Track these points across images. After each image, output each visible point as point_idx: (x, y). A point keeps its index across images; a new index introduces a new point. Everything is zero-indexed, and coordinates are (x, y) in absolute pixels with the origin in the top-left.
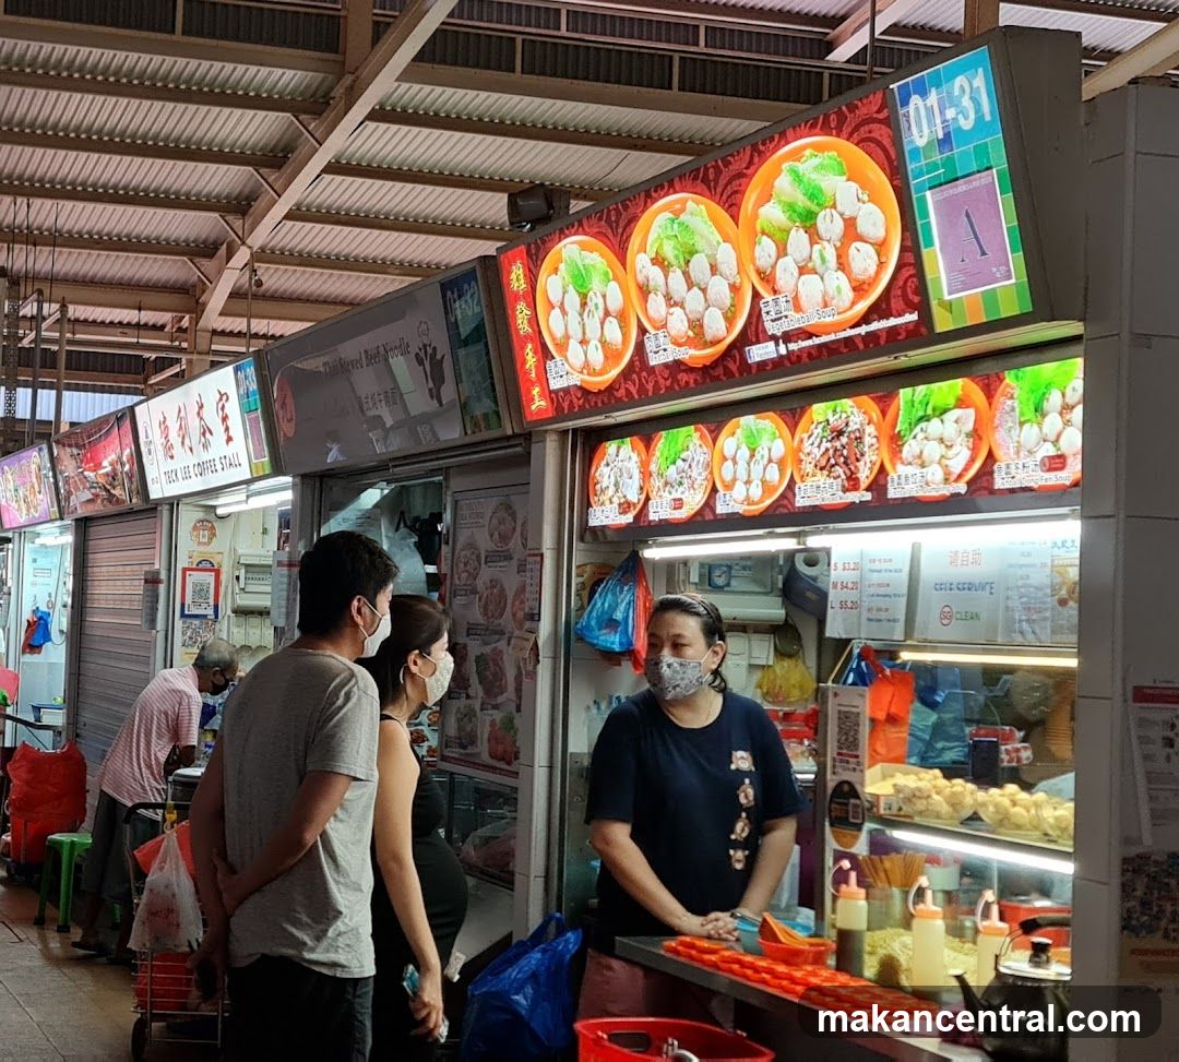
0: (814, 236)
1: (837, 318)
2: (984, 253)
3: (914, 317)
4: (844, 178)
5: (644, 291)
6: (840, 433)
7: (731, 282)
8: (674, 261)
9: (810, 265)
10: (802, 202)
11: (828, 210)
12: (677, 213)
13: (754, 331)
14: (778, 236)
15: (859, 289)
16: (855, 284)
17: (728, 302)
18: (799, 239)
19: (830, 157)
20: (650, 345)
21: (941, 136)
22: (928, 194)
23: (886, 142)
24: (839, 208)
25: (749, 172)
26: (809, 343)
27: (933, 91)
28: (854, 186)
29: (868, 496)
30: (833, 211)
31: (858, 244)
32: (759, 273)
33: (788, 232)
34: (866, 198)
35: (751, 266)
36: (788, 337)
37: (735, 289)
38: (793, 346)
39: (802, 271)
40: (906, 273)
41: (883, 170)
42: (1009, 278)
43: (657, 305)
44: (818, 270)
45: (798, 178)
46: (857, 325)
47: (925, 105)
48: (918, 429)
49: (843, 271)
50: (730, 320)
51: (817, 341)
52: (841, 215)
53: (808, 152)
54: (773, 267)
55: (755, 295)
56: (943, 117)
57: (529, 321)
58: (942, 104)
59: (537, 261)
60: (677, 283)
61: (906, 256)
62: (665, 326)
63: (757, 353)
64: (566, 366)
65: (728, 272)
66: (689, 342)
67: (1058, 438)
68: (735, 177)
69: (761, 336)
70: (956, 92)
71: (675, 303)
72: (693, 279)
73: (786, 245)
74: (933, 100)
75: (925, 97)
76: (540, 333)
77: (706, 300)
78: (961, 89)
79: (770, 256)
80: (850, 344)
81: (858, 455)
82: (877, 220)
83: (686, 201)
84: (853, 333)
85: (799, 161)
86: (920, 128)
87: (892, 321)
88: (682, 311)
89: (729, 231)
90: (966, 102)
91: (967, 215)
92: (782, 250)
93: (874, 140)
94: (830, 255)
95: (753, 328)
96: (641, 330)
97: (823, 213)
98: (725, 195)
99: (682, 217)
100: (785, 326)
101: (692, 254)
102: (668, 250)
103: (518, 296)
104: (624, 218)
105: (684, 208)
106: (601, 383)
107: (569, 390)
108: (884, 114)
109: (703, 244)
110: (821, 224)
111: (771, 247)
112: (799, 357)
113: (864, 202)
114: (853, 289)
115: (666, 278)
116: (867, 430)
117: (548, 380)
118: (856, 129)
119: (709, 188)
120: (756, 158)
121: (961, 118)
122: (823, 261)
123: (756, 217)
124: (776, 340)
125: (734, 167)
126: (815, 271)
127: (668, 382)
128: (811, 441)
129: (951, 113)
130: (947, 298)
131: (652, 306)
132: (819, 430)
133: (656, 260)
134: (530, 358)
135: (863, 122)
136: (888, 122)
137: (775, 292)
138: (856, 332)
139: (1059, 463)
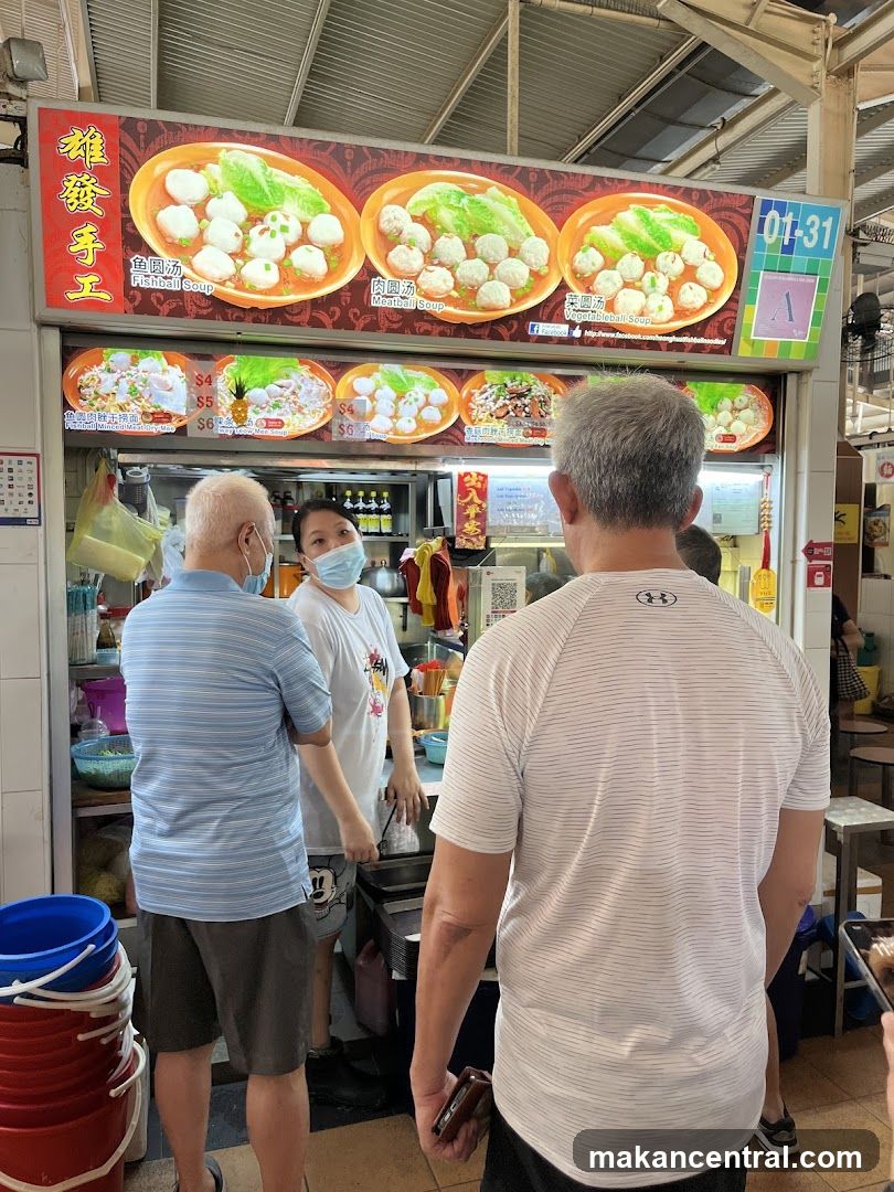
0: (650, 264)
1: (649, 325)
2: (791, 319)
3: (723, 342)
4: (697, 238)
5: (387, 241)
7: (535, 268)
8: (452, 228)
9: (638, 284)
10: (646, 239)
11: (672, 253)
12: (472, 192)
13: (551, 309)
14: (610, 253)
15: (680, 313)
16: (676, 308)
17: (523, 283)
18: (632, 265)
19: (681, 218)
20: (376, 288)
21: (786, 243)
22: (762, 272)
23: (743, 230)
24: (684, 255)
25: (586, 194)
26: (612, 335)
27: (791, 214)
28: (703, 247)
30: (677, 256)
31: (692, 284)
32: (574, 272)
33: (622, 254)
34: (712, 257)
35: (567, 266)
36: (586, 326)
37: (535, 274)
38: (590, 334)
39: (626, 285)
40: (727, 314)
41: (734, 246)
42: (804, 338)
43: (408, 257)
44: (645, 289)
46: (669, 335)
47: (781, 221)
49: (671, 297)
50: (518, 297)
51: (619, 336)
52: (684, 261)
53: (662, 206)
54: (595, 274)
55: (563, 287)
56: (792, 233)
57: (100, 201)
58: (794, 225)
59: (147, 143)
60: (451, 247)
61: (732, 305)
62: (416, 278)
63: (543, 329)
64: (185, 270)
65: (533, 260)
66: (448, 300)
67: (729, 425)
68: (567, 192)
69: (555, 317)
70: (808, 223)
71: (441, 264)
72: (479, 252)
73: (616, 263)
74: (788, 219)
75: (782, 215)
76: (128, 221)
77: (491, 272)
78: (813, 223)
79: (593, 264)
80: (653, 345)
81: (543, 413)
82: (716, 275)
83: (491, 186)
84: (661, 338)
85: (651, 208)
86: (771, 232)
87: (702, 341)
88: (449, 273)
89: (546, 229)
90: (814, 231)
91: (787, 295)
92: (610, 264)
93: (732, 224)
94: (663, 284)
95: (547, 310)
96: (369, 272)
97: (666, 253)
98: (549, 201)
99: (478, 197)
100: (589, 318)
101: (485, 231)
102: (446, 216)
103: (78, 167)
104: (371, 163)
105: (483, 189)
106: (261, 302)
107: (180, 294)
108: (747, 211)
109: (506, 229)
110: (660, 258)
111: (599, 260)
112: (593, 343)
113: (709, 259)
114: (676, 312)
115: (434, 239)
116: (554, 397)
117: (128, 275)
118: (718, 210)
119: (528, 188)
120: (598, 188)
121: (806, 238)
122: (653, 284)
123: (587, 231)
124: (572, 325)
125: (567, 184)
126: (640, 289)
127: (395, 326)
128: (484, 396)
129: (799, 233)
130: (752, 338)
131: (399, 256)
132: (495, 389)
133: (421, 220)
134: (86, 242)
135: (726, 209)
136: (749, 218)
137: (588, 291)
138: (664, 339)
139: (730, 438)
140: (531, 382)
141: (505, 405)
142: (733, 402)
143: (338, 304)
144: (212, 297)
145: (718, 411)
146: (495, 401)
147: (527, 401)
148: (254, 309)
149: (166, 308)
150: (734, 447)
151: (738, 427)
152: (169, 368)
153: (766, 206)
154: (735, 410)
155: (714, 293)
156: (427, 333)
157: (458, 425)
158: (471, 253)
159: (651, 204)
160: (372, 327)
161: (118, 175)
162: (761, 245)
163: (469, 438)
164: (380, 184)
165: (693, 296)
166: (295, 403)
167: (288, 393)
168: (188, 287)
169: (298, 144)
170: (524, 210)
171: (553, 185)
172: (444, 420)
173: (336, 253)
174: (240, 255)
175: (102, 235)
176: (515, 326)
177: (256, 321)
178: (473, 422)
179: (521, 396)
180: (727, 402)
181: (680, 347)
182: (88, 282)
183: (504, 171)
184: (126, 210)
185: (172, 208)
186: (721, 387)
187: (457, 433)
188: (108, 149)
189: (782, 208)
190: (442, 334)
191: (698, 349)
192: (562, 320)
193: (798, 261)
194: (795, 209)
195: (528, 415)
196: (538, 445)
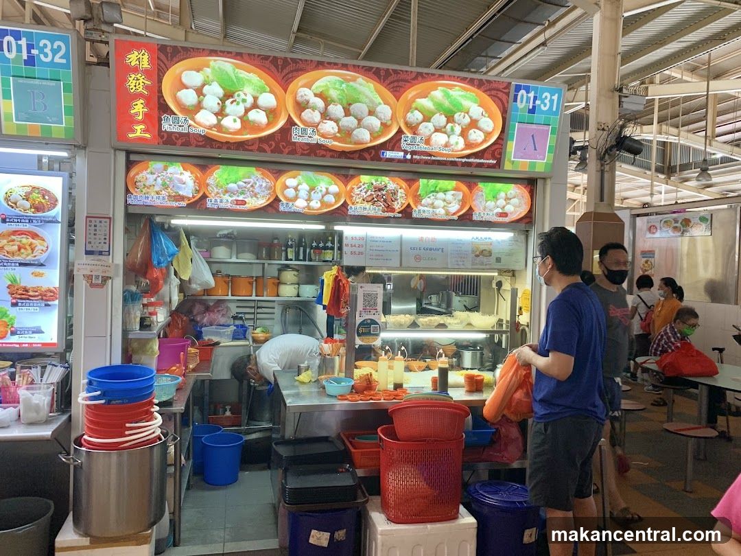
0: (450, 119)
1: (450, 152)
2: (535, 149)
3: (495, 162)
4: (477, 105)
7: (384, 121)
8: (337, 100)
9: (443, 130)
10: (447, 105)
11: (463, 113)
12: (348, 81)
13: (394, 143)
14: (426, 114)
15: (468, 145)
16: (467, 143)
17: (377, 129)
18: (440, 120)
19: (468, 94)
20: (295, 131)
21: (531, 107)
22: (517, 124)
23: (505, 102)
24: (470, 114)
25: (413, 82)
26: (429, 158)
27: (533, 92)
28: (481, 110)
29: (400, 215)
30: (466, 115)
31: (476, 130)
32: (406, 124)
33: (434, 114)
34: (487, 116)
35: (402, 120)
36: (413, 153)
37: (385, 126)
38: (416, 157)
39: (437, 130)
40: (497, 146)
41: (500, 110)
42: (544, 160)
43: (312, 116)
44: (448, 133)
45: (447, 96)
46: (462, 158)
47: (527, 96)
49: (463, 137)
50: (374, 136)
51: (433, 158)
52: (471, 117)
53: (457, 88)
54: (418, 124)
55: (400, 132)
56: (534, 102)
57: (146, 87)
58: (535, 98)
59: (172, 57)
60: (337, 110)
61: (500, 141)
62: (317, 127)
63: (389, 154)
64: (191, 122)
65: (383, 117)
66: (335, 138)
67: (504, 207)
68: (402, 80)
69: (396, 148)
70: (544, 97)
71: (330, 119)
72: (352, 113)
73: (431, 118)
74: (532, 95)
75: (528, 92)
76: (161, 96)
77: (359, 124)
78: (546, 97)
79: (417, 119)
80: (454, 164)
81: (393, 199)
82: (490, 125)
83: (359, 77)
84: (457, 160)
85: (451, 89)
86: (522, 102)
87: (482, 161)
88: (335, 124)
89: (390, 101)
90: (547, 101)
91: (533, 136)
92: (427, 119)
93: (498, 98)
94: (458, 129)
95: (391, 144)
96: (291, 123)
97: (460, 113)
98: (392, 85)
99: (351, 83)
100: (415, 148)
101: (355, 102)
102: (334, 94)
103: (136, 70)
104: (292, 67)
105: (354, 80)
106: (231, 138)
107: (188, 134)
108: (507, 91)
109: (367, 101)
110: (456, 116)
111: (419, 116)
112: (418, 162)
113: (485, 117)
114: (466, 145)
115: (327, 106)
116: (400, 191)
117: (160, 125)
118: (490, 90)
119: (379, 78)
120: (420, 78)
121: (542, 105)
122: (452, 130)
123: (414, 101)
124: (406, 152)
125: (402, 76)
126: (445, 133)
127: (305, 152)
128: (360, 189)
129: (538, 102)
130: (512, 159)
131: (307, 114)
132: (366, 186)
133: (320, 95)
134: (139, 108)
135: (494, 89)
136: (508, 94)
137: (415, 134)
138: (460, 160)
139: (504, 215)
140: (387, 182)
141: (371, 195)
142: (506, 194)
143: (274, 140)
144: (204, 136)
145: (497, 200)
146: (366, 193)
147: (384, 193)
148: (227, 143)
149: (180, 142)
150: (506, 220)
151: (509, 208)
152: (184, 172)
153: (518, 88)
154: (507, 199)
155: (488, 135)
156: (323, 156)
157: (345, 205)
158: (347, 113)
159: (451, 87)
160: (293, 152)
161: (157, 74)
162: (516, 109)
163: (351, 212)
164: (296, 77)
165: (476, 136)
166: (253, 191)
167: (249, 186)
168: (193, 130)
169: (252, 57)
170: (378, 91)
171: (393, 77)
172: (336, 202)
173: (272, 113)
174: (221, 114)
175: (147, 105)
176: (373, 153)
177: (229, 148)
178: (353, 204)
179: (380, 190)
180: (503, 194)
181: (469, 165)
182: (139, 128)
183: (366, 70)
184: (160, 91)
185: (184, 91)
186: (499, 186)
187: (344, 209)
188: (151, 61)
189: (528, 90)
190: (332, 157)
191: (480, 165)
192: (400, 149)
193: (538, 117)
194: (536, 89)
195: (385, 201)
196: (390, 217)
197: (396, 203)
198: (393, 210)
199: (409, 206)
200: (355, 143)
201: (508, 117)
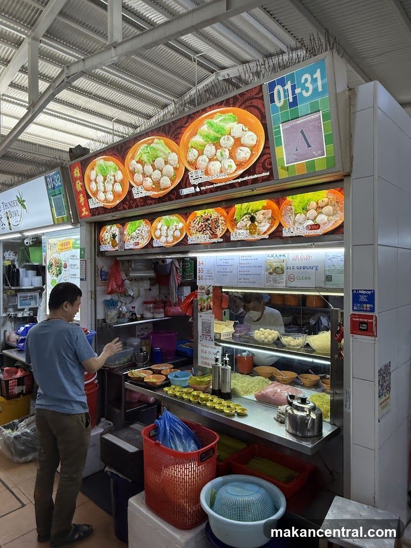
0: (218, 145)
1: (228, 176)
2: (309, 146)
3: (268, 174)
4: (236, 122)
5: (133, 173)
6: (208, 220)
7: (175, 166)
8: (147, 161)
9: (215, 157)
10: (213, 134)
11: (226, 136)
12: (149, 144)
13: (185, 182)
14: (200, 148)
15: (239, 165)
16: (237, 163)
17: (172, 174)
18: (210, 149)
19: (227, 116)
20: (134, 191)
21: (291, 100)
22: (281, 125)
23: (260, 106)
24: (232, 135)
25: (185, 125)
26: (212, 186)
27: (289, 82)
28: (241, 125)
29: (221, 240)
30: (229, 136)
31: (242, 148)
32: (189, 162)
33: (205, 146)
34: (247, 129)
35: (185, 160)
36: (200, 185)
37: (175, 169)
38: (203, 188)
39: (210, 160)
40: (265, 157)
41: (258, 117)
42: (323, 154)
43: (138, 177)
44: (219, 159)
45: (211, 125)
46: (237, 178)
47: (284, 89)
48: (244, 217)
49: (232, 158)
50: (172, 181)
51: (215, 186)
52: (233, 137)
53: (217, 115)
54: (196, 160)
55: (187, 170)
56: (293, 93)
57: (81, 187)
58: (294, 88)
59: (85, 166)
60: (148, 169)
61: (267, 151)
62: (142, 184)
63: (185, 191)
64: (97, 200)
65: (173, 163)
66: (153, 189)
68: (179, 128)
69: (187, 185)
70: (303, 81)
71: (147, 176)
72: (156, 167)
73: (203, 151)
74: (288, 86)
75: (283, 85)
76: (86, 190)
77: (162, 174)
78: (306, 80)
79: (194, 156)
80: (232, 186)
81: (216, 227)
82: (252, 138)
83: (154, 139)
84: (234, 181)
85: (212, 118)
86: (280, 99)
87: (255, 176)
88: (150, 179)
89: (174, 148)
90: (308, 85)
91: (302, 132)
92: (201, 153)
94: (227, 153)
96: (131, 186)
97: (223, 137)
98: (173, 136)
99: (152, 145)
100: (200, 181)
101: (156, 158)
102: (145, 157)
103: (77, 178)
104: (124, 148)
105: (153, 142)
106: (111, 205)
107: (98, 208)
108: (260, 95)
109: (162, 154)
110: (222, 141)
111: (196, 152)
112: (206, 192)
113: (246, 131)
114: (237, 165)
115: (144, 168)
117: (89, 206)
118: (244, 102)
119: (166, 133)
120: (190, 120)
121: (304, 92)
122: (222, 155)
123: (189, 142)
124: (195, 186)
125: (178, 124)
126: (217, 160)
127: (142, 203)
128: (195, 223)
129: (298, 91)
130: (286, 165)
133: (139, 162)
134: (82, 199)
135: (248, 100)
136: (262, 98)
137: (196, 169)
138: (236, 181)
139: (317, 226)
140: (212, 213)
141: (202, 225)
142: (317, 203)
143: (127, 201)
144: (103, 207)
146: (198, 224)
147: (210, 222)
148: (111, 208)
149: (96, 213)
150: (319, 232)
151: (322, 219)
153: (272, 86)
154: (319, 208)
155: (253, 148)
156: (151, 204)
157: (186, 236)
158: (154, 168)
159: (211, 116)
160: (136, 205)
162: (276, 109)
163: (190, 242)
164: (127, 154)
165: (244, 154)
167: (140, 232)
168: (99, 205)
169: (109, 151)
170: (166, 144)
171: (174, 128)
173: (122, 183)
174: (105, 192)
175: (83, 196)
176: (176, 193)
177: (113, 212)
178: (191, 235)
180: (313, 204)
181: (245, 183)
182: (84, 210)
183: (158, 131)
184: (85, 187)
185: (91, 183)
187: (186, 240)
188: (80, 171)
189: (282, 82)
190: (155, 203)
191: (255, 181)
192: (191, 185)
193: (302, 107)
194: (291, 78)
195: (211, 229)
196: (215, 243)
197: (218, 229)
198: (216, 236)
199: (228, 230)
200: (164, 189)
201: (268, 122)
